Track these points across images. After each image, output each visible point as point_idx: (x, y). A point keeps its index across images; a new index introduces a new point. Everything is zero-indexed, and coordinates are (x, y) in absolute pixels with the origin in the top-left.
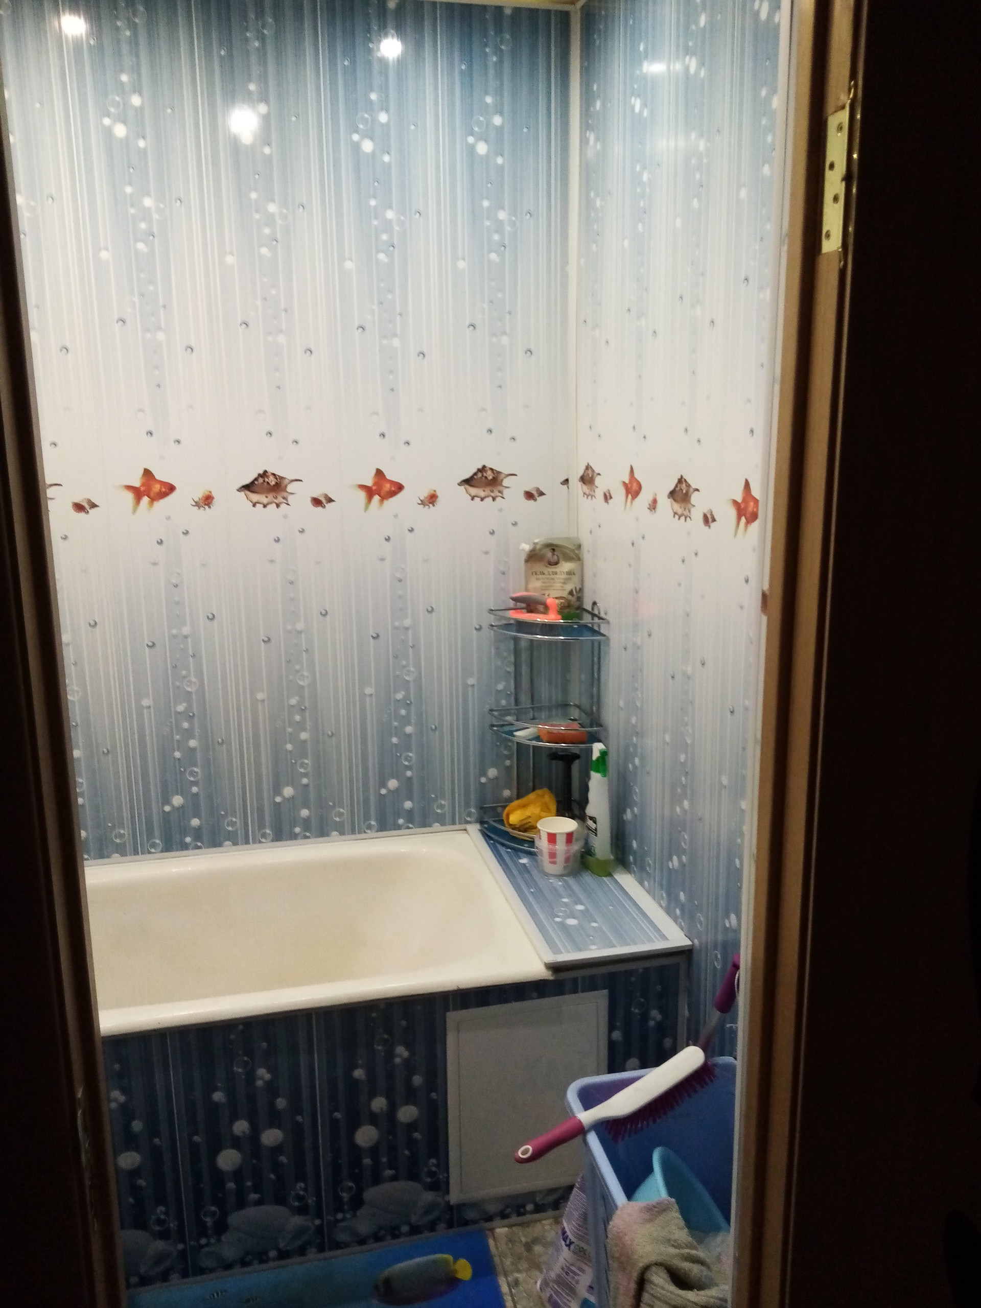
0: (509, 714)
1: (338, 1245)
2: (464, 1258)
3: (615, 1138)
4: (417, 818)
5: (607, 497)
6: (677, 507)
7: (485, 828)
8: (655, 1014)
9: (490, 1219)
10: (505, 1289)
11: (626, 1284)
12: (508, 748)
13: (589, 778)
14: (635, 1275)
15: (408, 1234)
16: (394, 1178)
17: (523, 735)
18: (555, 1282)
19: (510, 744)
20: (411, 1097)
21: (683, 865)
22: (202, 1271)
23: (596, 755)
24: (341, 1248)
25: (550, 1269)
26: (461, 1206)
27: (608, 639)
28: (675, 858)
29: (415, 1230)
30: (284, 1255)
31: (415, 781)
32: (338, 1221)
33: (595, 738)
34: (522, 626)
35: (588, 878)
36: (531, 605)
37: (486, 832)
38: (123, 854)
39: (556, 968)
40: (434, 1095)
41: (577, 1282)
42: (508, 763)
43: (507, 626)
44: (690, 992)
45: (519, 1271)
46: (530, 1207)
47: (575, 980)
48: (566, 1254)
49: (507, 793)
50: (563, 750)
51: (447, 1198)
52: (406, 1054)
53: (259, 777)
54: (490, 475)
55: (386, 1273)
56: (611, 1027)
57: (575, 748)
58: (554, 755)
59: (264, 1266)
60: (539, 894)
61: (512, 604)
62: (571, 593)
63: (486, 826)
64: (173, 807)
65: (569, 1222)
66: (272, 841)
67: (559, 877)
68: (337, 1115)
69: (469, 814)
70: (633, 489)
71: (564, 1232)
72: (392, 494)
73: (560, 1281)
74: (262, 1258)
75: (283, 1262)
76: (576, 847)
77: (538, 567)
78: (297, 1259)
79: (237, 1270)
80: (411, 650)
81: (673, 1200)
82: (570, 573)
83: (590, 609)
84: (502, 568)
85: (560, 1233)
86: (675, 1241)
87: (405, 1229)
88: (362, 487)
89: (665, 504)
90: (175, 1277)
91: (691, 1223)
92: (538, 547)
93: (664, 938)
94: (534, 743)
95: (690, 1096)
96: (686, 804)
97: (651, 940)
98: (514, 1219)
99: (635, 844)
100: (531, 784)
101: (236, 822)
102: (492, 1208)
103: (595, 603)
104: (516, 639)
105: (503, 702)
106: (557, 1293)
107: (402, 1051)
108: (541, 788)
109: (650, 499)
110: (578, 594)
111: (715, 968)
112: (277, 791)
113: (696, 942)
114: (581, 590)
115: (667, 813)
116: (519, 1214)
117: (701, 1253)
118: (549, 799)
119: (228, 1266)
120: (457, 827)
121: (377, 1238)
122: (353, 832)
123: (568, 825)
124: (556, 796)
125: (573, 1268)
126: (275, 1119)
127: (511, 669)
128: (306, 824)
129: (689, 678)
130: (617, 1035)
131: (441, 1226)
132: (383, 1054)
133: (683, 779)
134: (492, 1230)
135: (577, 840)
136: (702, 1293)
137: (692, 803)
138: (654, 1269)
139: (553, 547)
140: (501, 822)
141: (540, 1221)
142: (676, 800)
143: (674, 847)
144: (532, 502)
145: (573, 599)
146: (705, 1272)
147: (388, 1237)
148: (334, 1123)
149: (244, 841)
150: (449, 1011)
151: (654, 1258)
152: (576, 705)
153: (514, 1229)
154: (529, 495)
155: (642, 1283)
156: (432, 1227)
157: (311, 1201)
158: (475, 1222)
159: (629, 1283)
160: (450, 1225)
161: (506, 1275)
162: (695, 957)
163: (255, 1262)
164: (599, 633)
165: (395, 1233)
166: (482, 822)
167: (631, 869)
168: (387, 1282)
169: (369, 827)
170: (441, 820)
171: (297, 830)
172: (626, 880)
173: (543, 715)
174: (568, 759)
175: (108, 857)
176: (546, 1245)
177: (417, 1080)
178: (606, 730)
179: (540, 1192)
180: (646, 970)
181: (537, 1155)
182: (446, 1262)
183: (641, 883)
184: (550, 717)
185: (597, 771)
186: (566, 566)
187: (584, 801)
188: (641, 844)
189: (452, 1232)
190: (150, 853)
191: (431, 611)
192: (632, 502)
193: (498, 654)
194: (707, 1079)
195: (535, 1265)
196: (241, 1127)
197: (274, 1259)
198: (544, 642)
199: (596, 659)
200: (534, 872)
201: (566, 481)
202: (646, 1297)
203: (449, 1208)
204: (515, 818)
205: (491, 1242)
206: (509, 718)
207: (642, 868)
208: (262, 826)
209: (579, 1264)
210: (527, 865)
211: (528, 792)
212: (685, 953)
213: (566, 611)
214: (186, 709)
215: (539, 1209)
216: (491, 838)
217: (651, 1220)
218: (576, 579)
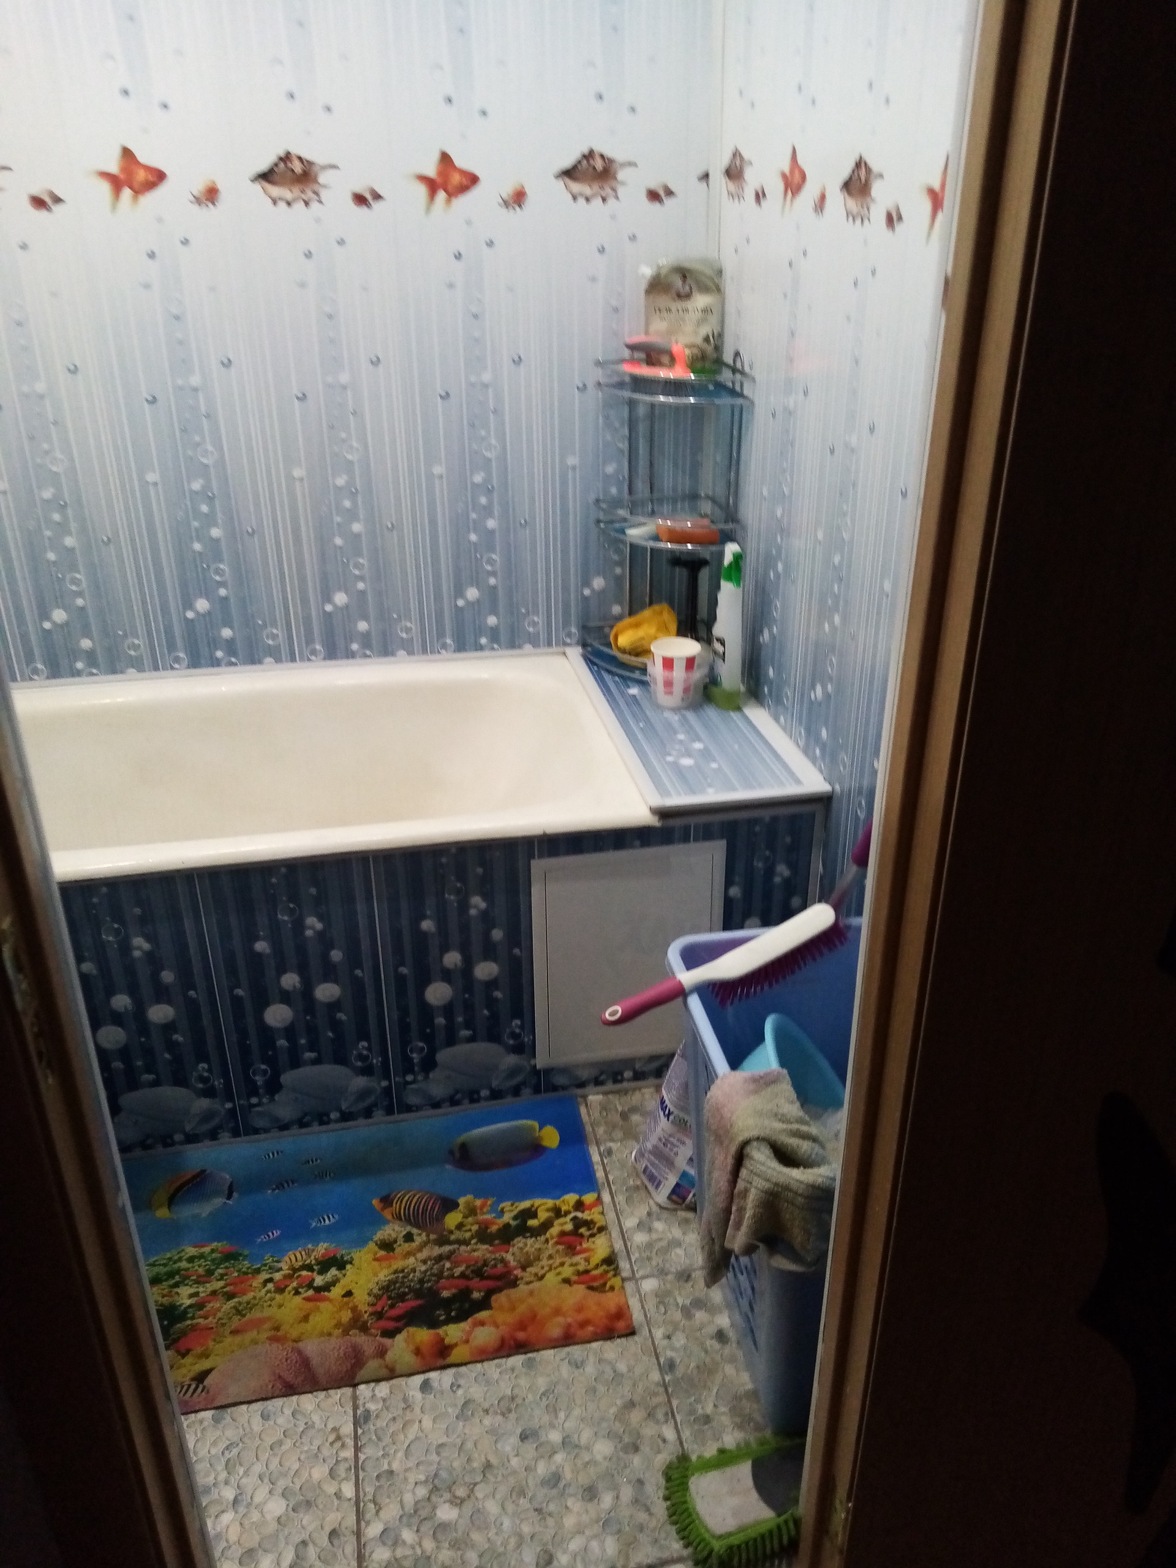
0: (622, 507)
1: (409, 1109)
2: (551, 1124)
3: (723, 1003)
4: (503, 636)
5: (760, 196)
6: (852, 204)
7: (588, 652)
8: (783, 870)
9: (582, 1085)
10: (596, 1158)
11: (722, 1158)
12: (619, 551)
13: (718, 587)
14: (733, 1149)
15: (487, 1099)
16: (472, 1039)
17: (637, 533)
18: (650, 1152)
19: (621, 546)
20: (489, 952)
21: (827, 696)
22: (256, 1131)
23: (728, 559)
24: (413, 1111)
25: (646, 1139)
26: (548, 1071)
27: (752, 403)
28: (819, 688)
29: (496, 1095)
30: (346, 1117)
31: (501, 592)
32: (408, 1083)
33: (729, 537)
34: (639, 384)
35: (711, 713)
36: (652, 354)
37: (590, 656)
38: (141, 669)
39: (664, 814)
40: (516, 951)
41: (676, 1154)
42: (618, 571)
43: (621, 385)
44: (826, 846)
45: (612, 1140)
46: (628, 1074)
47: (686, 829)
48: (664, 1124)
49: (616, 609)
50: (689, 552)
51: (532, 1062)
52: (483, 905)
53: (303, 580)
54: (599, 164)
55: (464, 1137)
56: (729, 883)
57: (705, 552)
58: (677, 560)
59: (324, 1128)
60: (650, 729)
61: (627, 353)
62: (707, 339)
63: (589, 649)
64: (197, 613)
65: (669, 1092)
66: (324, 659)
67: (675, 710)
68: (404, 970)
69: (569, 635)
70: (794, 182)
71: (663, 1102)
72: (463, 189)
73: (657, 1152)
74: (323, 1119)
75: (344, 1125)
76: (698, 674)
77: (663, 301)
78: (361, 1121)
79: (295, 1130)
80: (492, 416)
81: (785, 1071)
82: (706, 311)
83: (731, 362)
84: (614, 303)
85: (659, 1102)
86: (783, 1115)
87: (485, 1093)
88: (423, 179)
89: (837, 200)
90: (225, 1136)
91: (804, 1096)
92: (664, 272)
93: (798, 782)
94: (651, 544)
95: (814, 959)
96: (837, 619)
97: (782, 784)
98: (610, 1086)
99: (771, 672)
100: (647, 600)
101: (278, 635)
102: (584, 1074)
103: (737, 354)
104: (632, 404)
105: (614, 491)
106: (653, 1164)
107: (478, 902)
108: (659, 602)
109: (816, 194)
110: (716, 341)
111: (857, 817)
112: (327, 598)
113: (837, 788)
114: (721, 335)
115: (813, 633)
116: (615, 1081)
117: (813, 1130)
118: (669, 618)
119: (284, 1127)
120: (554, 649)
121: (453, 1102)
122: (424, 651)
123: (689, 647)
124: (679, 614)
125: (671, 1139)
126: (330, 973)
127: (624, 446)
128: (366, 640)
129: (853, 451)
130: (735, 891)
131: (526, 1092)
132: (455, 905)
133: (836, 587)
134: (585, 1097)
135: (699, 666)
136: (810, 1171)
137: (845, 620)
138: (755, 1144)
139: (684, 273)
140: (609, 645)
141: (640, 1089)
142: (824, 614)
143: (817, 676)
144: (657, 205)
145: (709, 349)
146: (817, 1148)
147: (466, 1101)
148: (401, 980)
149: (289, 658)
150: (534, 858)
151: (755, 1133)
152: (708, 497)
153: (610, 1096)
154: (653, 196)
155: (740, 1159)
156: (516, 1091)
157: (376, 1061)
158: (564, 1088)
159: (726, 1158)
160: (537, 1090)
161: (598, 1144)
162: (835, 805)
163: (316, 1123)
164: (741, 395)
165: (473, 1097)
166: (584, 645)
167: (766, 703)
168: (464, 1147)
169: (444, 646)
170: (534, 642)
171: (355, 647)
172: (758, 716)
173: (666, 508)
174: (693, 565)
175: (122, 672)
176: (645, 1114)
177: (497, 934)
178: (744, 528)
179: (640, 1059)
180: (775, 819)
181: (627, 1018)
182: (532, 1128)
183: (777, 719)
184: (674, 510)
185: (729, 579)
186: (701, 300)
187: (712, 618)
188: (779, 672)
189: (539, 1097)
190: (172, 668)
191: (518, 361)
192: (792, 201)
193: (608, 423)
194: (837, 942)
195: (631, 1134)
196: (290, 980)
197: (337, 1121)
198: (669, 406)
199: (735, 433)
200: (645, 704)
201: (706, 176)
202: (744, 1173)
203: (535, 1072)
204: (625, 639)
205: (583, 1110)
206: (622, 512)
207: (779, 701)
208: (310, 640)
209: (679, 1135)
210: (638, 697)
211: (642, 607)
212: (824, 801)
213: (699, 365)
214: (203, 487)
215: (639, 1076)
216: (594, 663)
217: (756, 1092)
218: (714, 319)
